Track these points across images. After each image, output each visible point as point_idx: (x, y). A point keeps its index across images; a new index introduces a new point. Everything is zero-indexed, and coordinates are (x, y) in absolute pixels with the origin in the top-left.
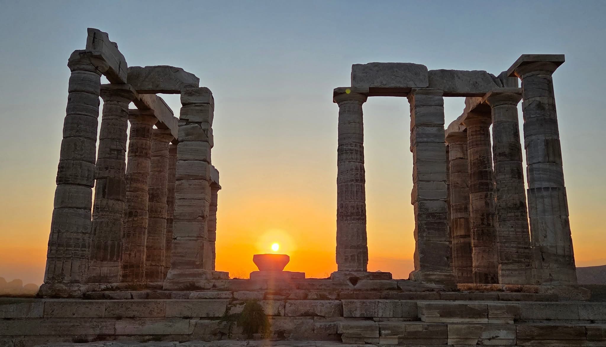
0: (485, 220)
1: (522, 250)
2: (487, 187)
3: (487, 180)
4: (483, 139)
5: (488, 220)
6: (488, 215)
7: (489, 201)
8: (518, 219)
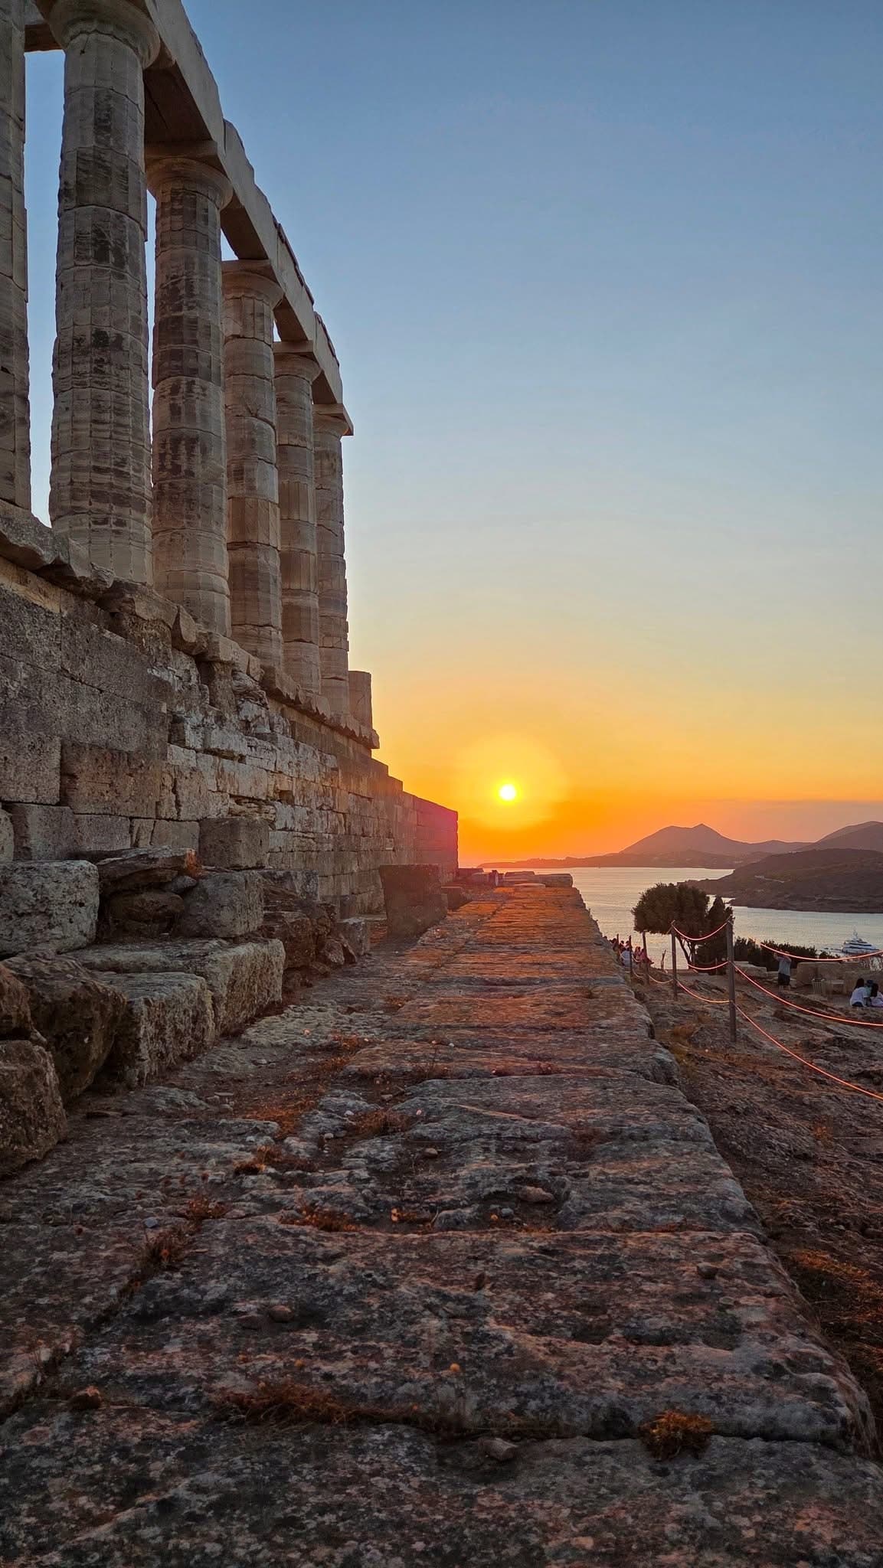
0: (168, 457)
1: (85, 477)
2: (179, 364)
3: (182, 342)
4: (178, 225)
5: (175, 457)
6: (176, 442)
7: (180, 402)
8: (83, 385)
